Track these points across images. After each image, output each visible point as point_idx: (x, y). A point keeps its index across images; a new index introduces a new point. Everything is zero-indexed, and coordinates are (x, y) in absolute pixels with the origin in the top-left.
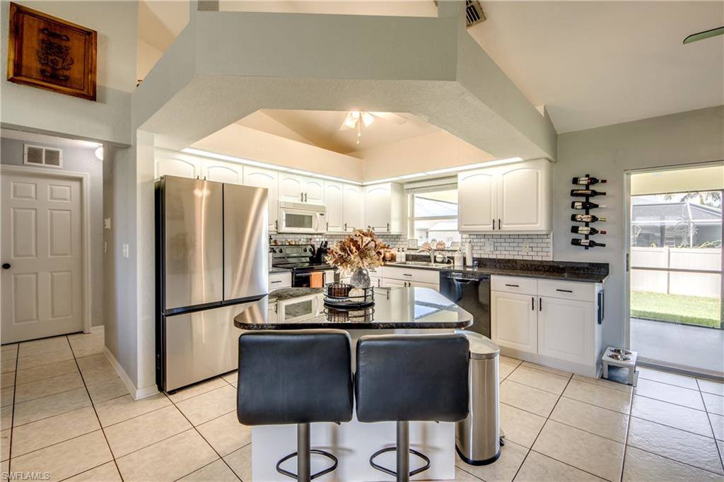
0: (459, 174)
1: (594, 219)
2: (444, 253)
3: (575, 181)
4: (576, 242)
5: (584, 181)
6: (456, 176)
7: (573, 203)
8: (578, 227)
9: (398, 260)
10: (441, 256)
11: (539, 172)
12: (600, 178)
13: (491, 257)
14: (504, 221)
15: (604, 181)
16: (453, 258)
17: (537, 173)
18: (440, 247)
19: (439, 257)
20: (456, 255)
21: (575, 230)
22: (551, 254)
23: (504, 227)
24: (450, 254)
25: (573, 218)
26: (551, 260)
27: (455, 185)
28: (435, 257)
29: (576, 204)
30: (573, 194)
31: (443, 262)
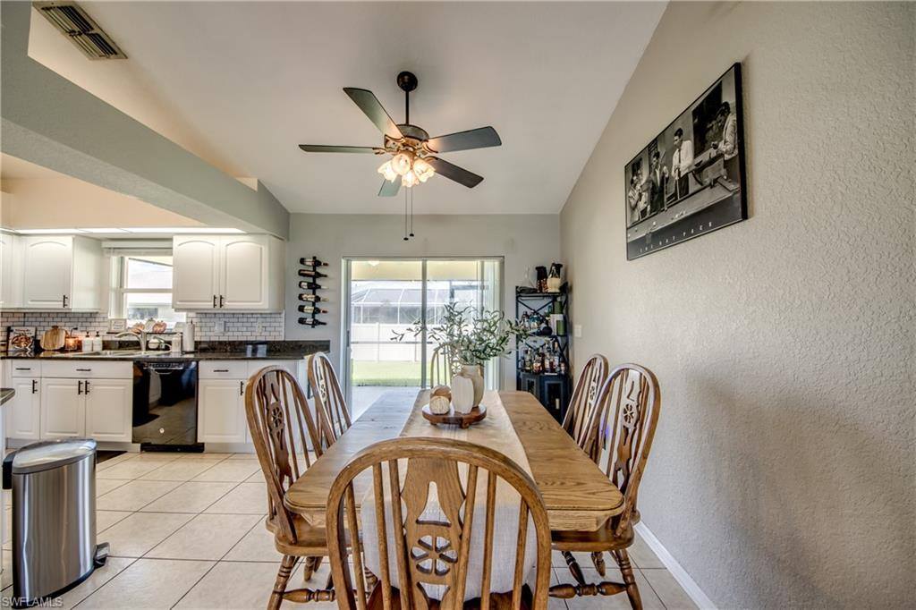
0: (175, 238)
1: (318, 299)
2: (162, 337)
3: (302, 261)
4: (302, 321)
5: (309, 262)
6: (170, 240)
7: (300, 283)
8: (304, 306)
9: (86, 349)
10: (156, 341)
11: (263, 247)
12: (323, 261)
13: (222, 339)
14: (228, 297)
15: (326, 265)
16: (170, 343)
17: (261, 249)
18: (158, 329)
19: (154, 342)
20: (174, 339)
21: (301, 309)
22: (283, 334)
23: (227, 304)
24: (167, 338)
25: (300, 297)
26: (283, 339)
27: (168, 251)
28: (148, 342)
29: (303, 284)
30: (301, 273)
31: (158, 349)
